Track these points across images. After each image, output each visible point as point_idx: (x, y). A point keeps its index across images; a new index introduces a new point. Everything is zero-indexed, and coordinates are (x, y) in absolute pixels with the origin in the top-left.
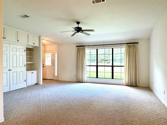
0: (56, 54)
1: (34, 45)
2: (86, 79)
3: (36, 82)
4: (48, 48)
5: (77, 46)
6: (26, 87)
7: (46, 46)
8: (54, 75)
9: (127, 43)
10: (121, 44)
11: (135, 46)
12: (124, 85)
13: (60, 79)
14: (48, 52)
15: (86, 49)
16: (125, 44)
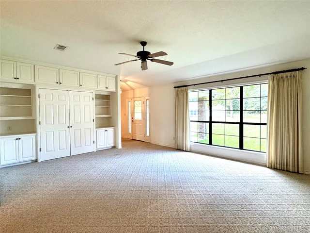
0: (148, 102)
1: (107, 90)
2: (190, 145)
3: (112, 145)
4: (138, 93)
5: (175, 87)
6: (95, 151)
7: (135, 90)
8: (145, 135)
9: (273, 73)
10: (260, 75)
11: (295, 76)
12: (266, 166)
13: (153, 142)
14: (138, 99)
15: (189, 91)
16: (269, 76)
